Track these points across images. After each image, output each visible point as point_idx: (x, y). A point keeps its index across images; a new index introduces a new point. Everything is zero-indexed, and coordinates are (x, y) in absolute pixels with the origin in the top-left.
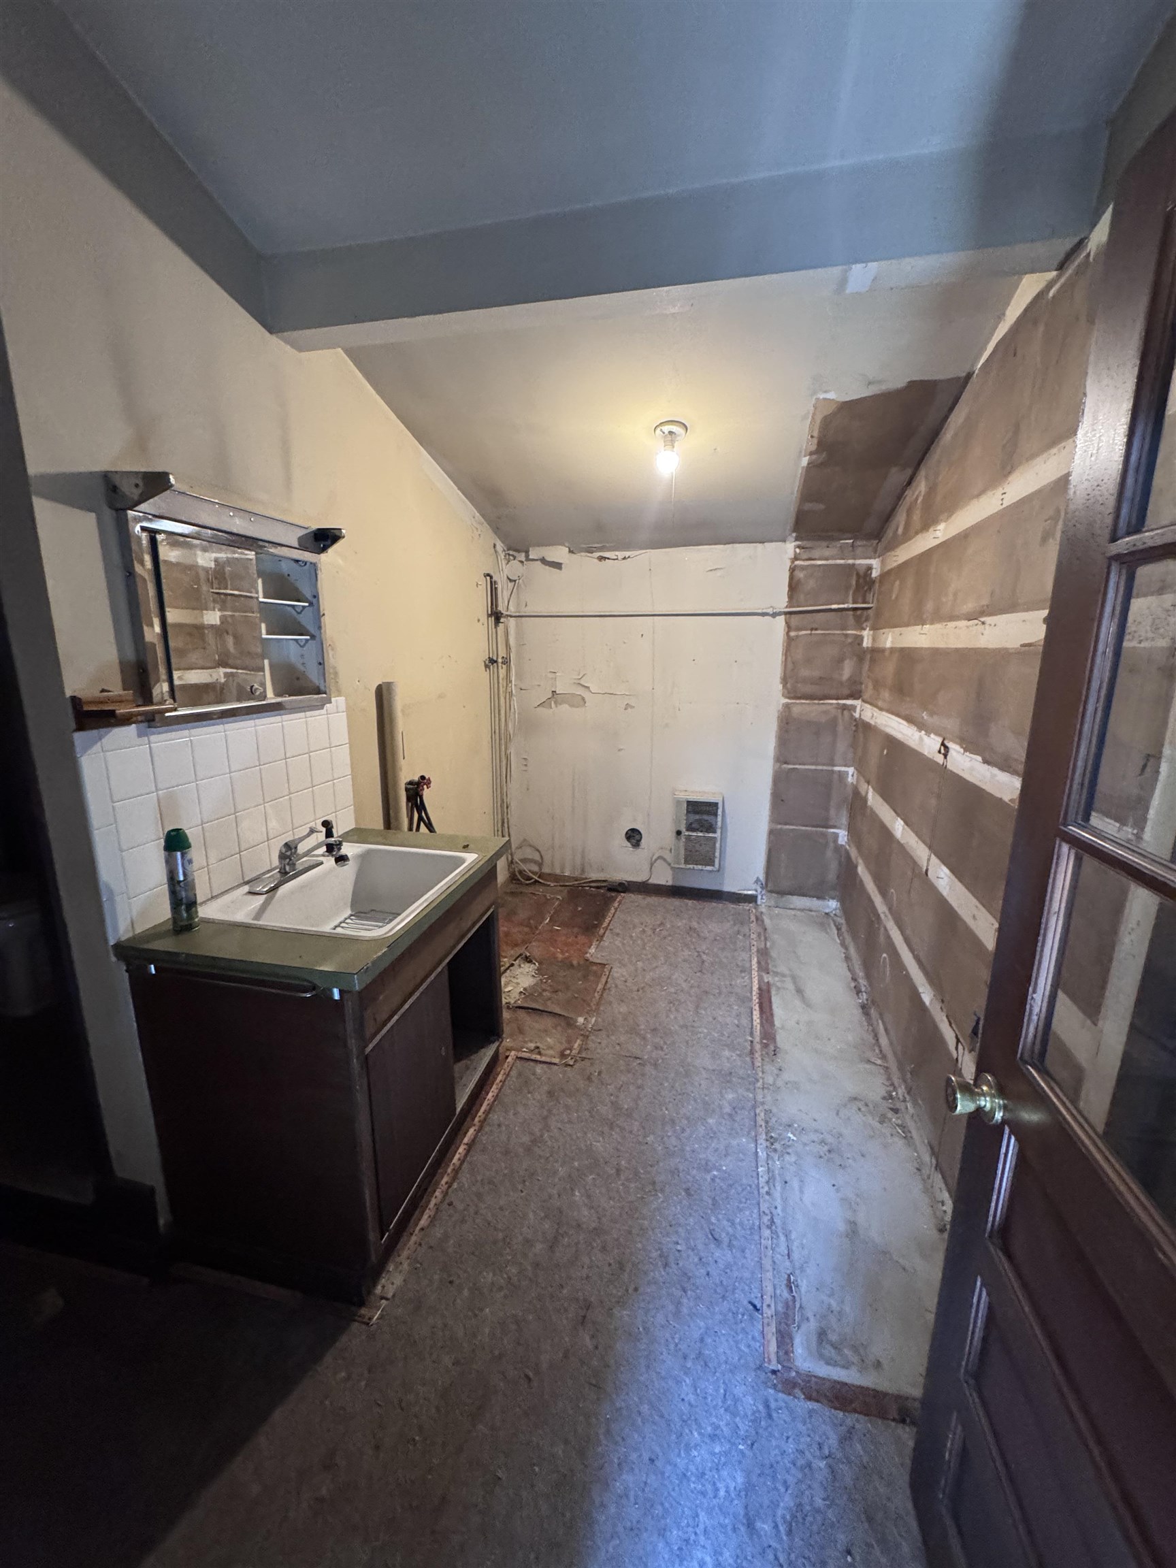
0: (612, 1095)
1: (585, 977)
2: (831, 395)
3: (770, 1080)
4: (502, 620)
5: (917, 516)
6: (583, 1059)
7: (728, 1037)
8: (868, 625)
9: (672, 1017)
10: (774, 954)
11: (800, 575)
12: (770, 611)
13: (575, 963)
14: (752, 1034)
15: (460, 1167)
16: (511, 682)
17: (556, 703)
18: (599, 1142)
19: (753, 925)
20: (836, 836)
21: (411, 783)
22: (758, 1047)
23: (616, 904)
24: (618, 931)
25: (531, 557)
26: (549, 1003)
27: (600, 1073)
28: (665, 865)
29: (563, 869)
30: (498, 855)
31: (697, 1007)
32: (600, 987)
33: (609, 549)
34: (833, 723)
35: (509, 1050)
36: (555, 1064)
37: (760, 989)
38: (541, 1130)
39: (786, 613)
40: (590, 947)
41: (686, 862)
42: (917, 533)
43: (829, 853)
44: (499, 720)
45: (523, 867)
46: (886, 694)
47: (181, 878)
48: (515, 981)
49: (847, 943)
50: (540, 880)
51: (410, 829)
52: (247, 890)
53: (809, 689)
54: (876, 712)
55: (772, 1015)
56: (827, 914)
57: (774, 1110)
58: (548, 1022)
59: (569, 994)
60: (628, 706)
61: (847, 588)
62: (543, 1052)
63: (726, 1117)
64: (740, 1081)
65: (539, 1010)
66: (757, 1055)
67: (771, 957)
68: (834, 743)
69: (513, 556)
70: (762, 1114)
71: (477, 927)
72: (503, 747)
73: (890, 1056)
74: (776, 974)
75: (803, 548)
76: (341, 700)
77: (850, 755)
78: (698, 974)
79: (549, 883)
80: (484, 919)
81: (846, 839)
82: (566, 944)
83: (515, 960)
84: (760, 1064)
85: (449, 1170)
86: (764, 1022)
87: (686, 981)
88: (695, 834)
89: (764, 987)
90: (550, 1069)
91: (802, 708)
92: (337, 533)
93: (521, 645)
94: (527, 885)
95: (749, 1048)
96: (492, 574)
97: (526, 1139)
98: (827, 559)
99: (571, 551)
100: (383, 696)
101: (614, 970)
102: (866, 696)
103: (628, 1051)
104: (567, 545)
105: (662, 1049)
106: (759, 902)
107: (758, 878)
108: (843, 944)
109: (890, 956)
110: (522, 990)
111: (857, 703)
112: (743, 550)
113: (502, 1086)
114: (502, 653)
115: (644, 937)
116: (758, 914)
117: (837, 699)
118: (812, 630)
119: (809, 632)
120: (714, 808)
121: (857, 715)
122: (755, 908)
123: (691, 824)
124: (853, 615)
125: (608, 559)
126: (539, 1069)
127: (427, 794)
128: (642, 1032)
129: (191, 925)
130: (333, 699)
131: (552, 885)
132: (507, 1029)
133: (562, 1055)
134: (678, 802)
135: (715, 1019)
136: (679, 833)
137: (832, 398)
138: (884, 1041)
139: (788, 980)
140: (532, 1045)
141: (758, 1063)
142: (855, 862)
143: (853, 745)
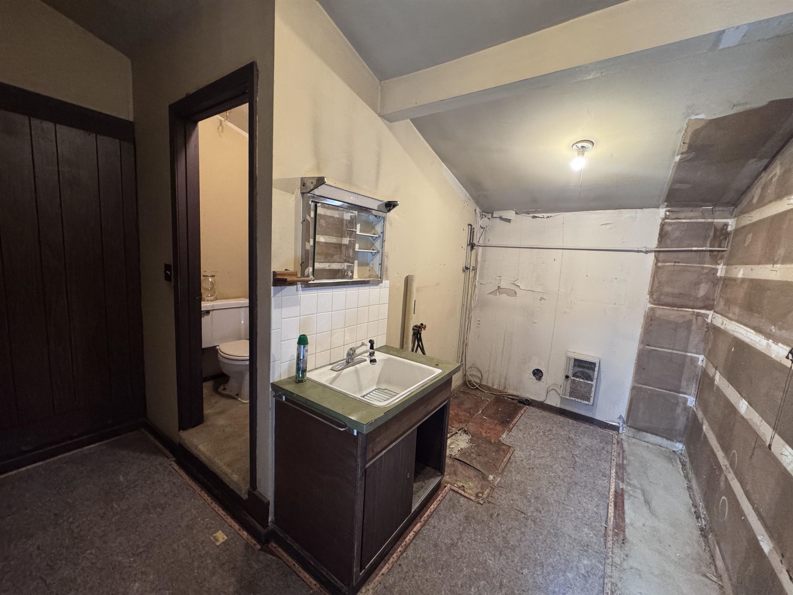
0: (503, 532)
1: (498, 451)
2: (702, 116)
3: (617, 560)
4: (475, 248)
5: (771, 190)
6: (489, 502)
7: (588, 519)
8: (722, 261)
9: (550, 492)
10: (629, 469)
11: (669, 228)
12: (644, 250)
13: (493, 441)
14: (606, 522)
15: (409, 544)
16: (476, 279)
17: (499, 293)
18: (492, 560)
19: (615, 446)
20: (686, 400)
21: (416, 326)
22: (610, 533)
23: (522, 412)
24: (521, 428)
25: (494, 216)
26: (474, 461)
27: (498, 515)
28: (556, 394)
29: (493, 384)
30: (454, 372)
31: (568, 491)
32: (506, 460)
33: (539, 212)
34: (688, 324)
35: (448, 483)
36: (472, 500)
37: (616, 491)
38: (458, 539)
39: (655, 251)
40: (503, 434)
41: (570, 396)
42: (770, 202)
43: (679, 410)
44: (467, 299)
45: (471, 378)
46: (737, 310)
47: (302, 358)
48: (456, 442)
49: (690, 476)
50: (479, 388)
51: (413, 351)
52: (330, 368)
53: (670, 300)
54: (726, 321)
55: (624, 513)
56: (674, 452)
57: (619, 585)
58: (472, 473)
59: (486, 459)
60: (542, 299)
61: (706, 238)
62: (466, 490)
63: (581, 576)
64: (594, 553)
65: (467, 464)
66: (610, 538)
67: (626, 472)
68: (688, 338)
69: (484, 215)
70: (609, 585)
71: (437, 410)
72: (468, 313)
73: (725, 577)
74: (629, 484)
75: (672, 212)
76: (388, 282)
77: (702, 346)
78: (571, 469)
79: (484, 391)
80: (442, 405)
81: (694, 403)
82: (489, 429)
83: (459, 431)
84: (611, 546)
85: (403, 544)
86: (617, 516)
87: (562, 471)
88: (578, 379)
89: (620, 492)
90: (469, 502)
91: (662, 311)
92: (395, 203)
93: (484, 261)
94: (472, 389)
95: (604, 532)
96: (472, 224)
97: (448, 541)
98: (691, 219)
99: (516, 213)
100: (408, 281)
101: (516, 451)
102: (718, 309)
103: (518, 506)
104: (515, 210)
105: (540, 512)
106: (620, 432)
107: (621, 416)
108: (686, 477)
109: (728, 499)
110: (460, 449)
111: (710, 313)
112: (626, 214)
113: (439, 504)
114: (473, 264)
115: (537, 436)
116: (619, 439)
117: (692, 309)
118: (675, 262)
119: (673, 264)
120: (593, 366)
121: (709, 321)
122: (617, 435)
123: (576, 373)
124: (710, 255)
125: (538, 217)
126: (462, 500)
127: (424, 334)
128: (528, 497)
129: (302, 380)
130: (383, 281)
131: (486, 392)
132: (447, 470)
133: (477, 496)
134: (569, 358)
135: (579, 503)
136: (567, 377)
137: (701, 118)
138: (720, 563)
139: (639, 491)
140: (460, 484)
141: (610, 544)
142: (701, 421)
143: (705, 340)
